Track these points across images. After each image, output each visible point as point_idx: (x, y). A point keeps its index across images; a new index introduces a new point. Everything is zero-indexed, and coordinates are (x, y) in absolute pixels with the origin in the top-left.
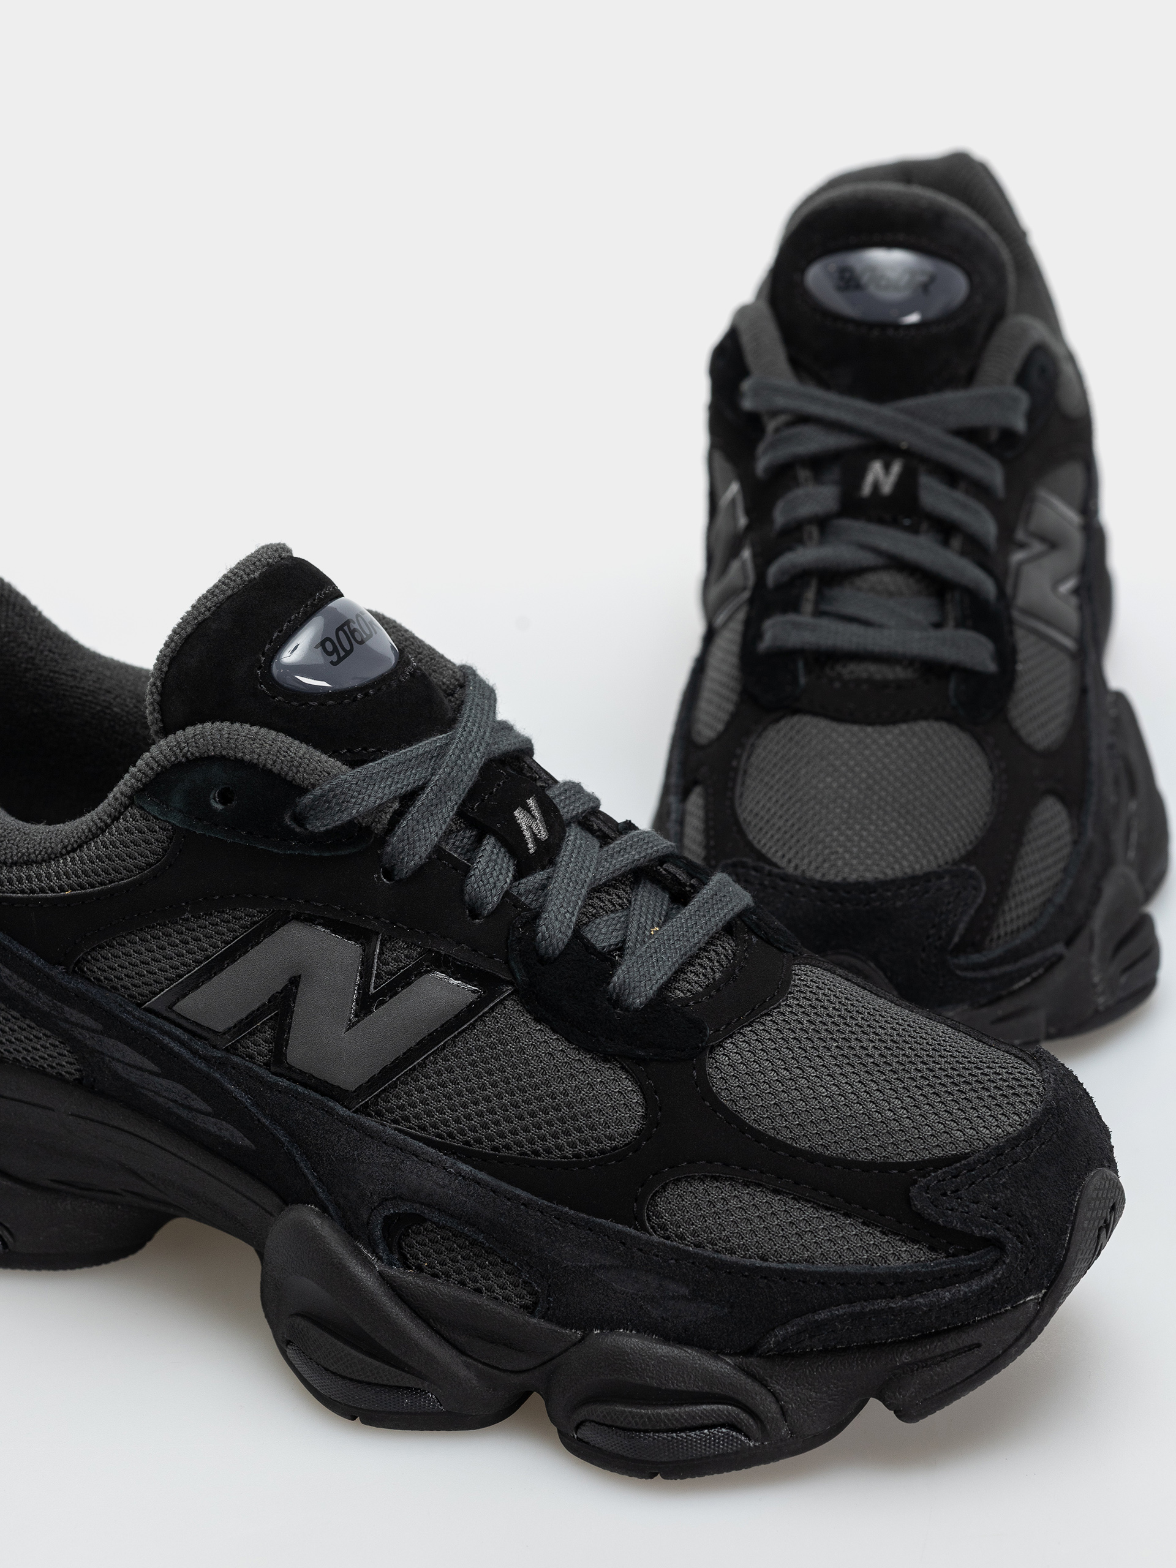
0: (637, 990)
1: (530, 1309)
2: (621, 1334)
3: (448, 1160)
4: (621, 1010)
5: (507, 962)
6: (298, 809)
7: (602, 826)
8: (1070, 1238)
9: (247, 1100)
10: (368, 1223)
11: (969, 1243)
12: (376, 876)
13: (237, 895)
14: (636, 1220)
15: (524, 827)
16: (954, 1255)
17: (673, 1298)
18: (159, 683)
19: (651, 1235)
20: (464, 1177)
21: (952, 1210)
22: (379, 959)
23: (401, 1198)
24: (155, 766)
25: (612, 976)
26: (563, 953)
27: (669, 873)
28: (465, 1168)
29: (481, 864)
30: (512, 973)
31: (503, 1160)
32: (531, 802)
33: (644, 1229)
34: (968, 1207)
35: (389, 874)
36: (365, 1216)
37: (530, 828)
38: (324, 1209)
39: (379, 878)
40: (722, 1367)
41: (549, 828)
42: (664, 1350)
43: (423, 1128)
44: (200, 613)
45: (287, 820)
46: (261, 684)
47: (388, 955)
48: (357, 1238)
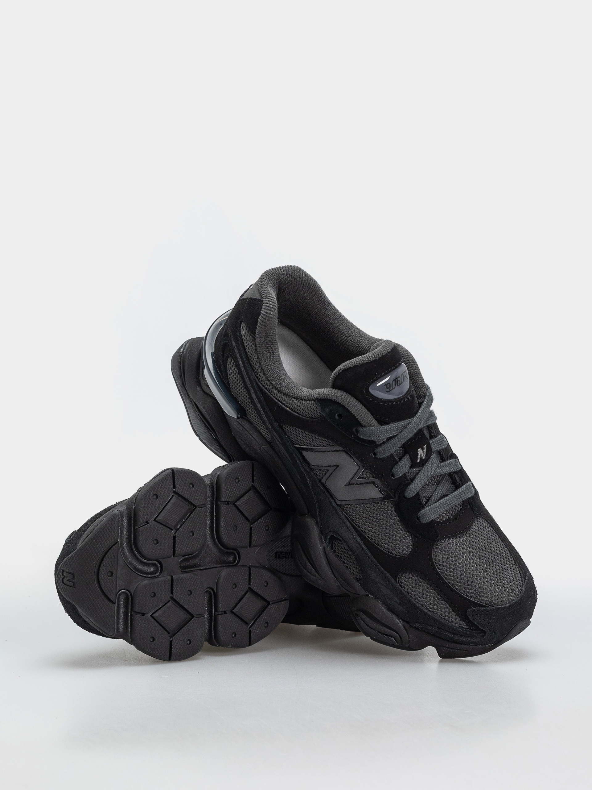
0: (426, 518)
1: (358, 580)
2: (378, 601)
3: (355, 533)
4: (419, 521)
5: (395, 493)
6: (358, 429)
7: (443, 454)
8: (506, 636)
9: (310, 485)
10: (327, 533)
11: (477, 629)
12: (371, 454)
13: (332, 438)
14: (395, 578)
15: (419, 454)
16: (471, 630)
17: (395, 601)
18: (337, 373)
19: (397, 583)
20: (356, 540)
21: (477, 619)
22: (362, 472)
23: (338, 534)
24: (325, 397)
25: (421, 511)
26: (411, 498)
27: (455, 477)
28: (358, 538)
29: (401, 463)
30: (395, 496)
31: (369, 541)
32: (425, 447)
33: (396, 580)
34: (481, 620)
35: (375, 454)
36: (327, 532)
37: (421, 455)
38: (317, 523)
39: (372, 455)
40: (399, 622)
41: (427, 455)
42: (386, 611)
43: (353, 520)
44: (356, 363)
45: (354, 430)
46: (364, 390)
47: (364, 473)
48: (322, 534)
